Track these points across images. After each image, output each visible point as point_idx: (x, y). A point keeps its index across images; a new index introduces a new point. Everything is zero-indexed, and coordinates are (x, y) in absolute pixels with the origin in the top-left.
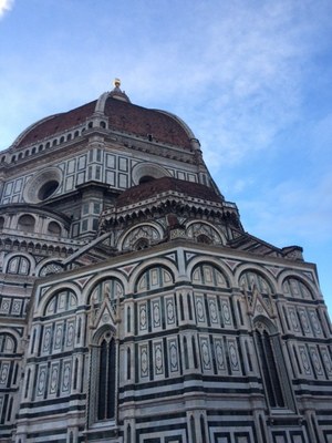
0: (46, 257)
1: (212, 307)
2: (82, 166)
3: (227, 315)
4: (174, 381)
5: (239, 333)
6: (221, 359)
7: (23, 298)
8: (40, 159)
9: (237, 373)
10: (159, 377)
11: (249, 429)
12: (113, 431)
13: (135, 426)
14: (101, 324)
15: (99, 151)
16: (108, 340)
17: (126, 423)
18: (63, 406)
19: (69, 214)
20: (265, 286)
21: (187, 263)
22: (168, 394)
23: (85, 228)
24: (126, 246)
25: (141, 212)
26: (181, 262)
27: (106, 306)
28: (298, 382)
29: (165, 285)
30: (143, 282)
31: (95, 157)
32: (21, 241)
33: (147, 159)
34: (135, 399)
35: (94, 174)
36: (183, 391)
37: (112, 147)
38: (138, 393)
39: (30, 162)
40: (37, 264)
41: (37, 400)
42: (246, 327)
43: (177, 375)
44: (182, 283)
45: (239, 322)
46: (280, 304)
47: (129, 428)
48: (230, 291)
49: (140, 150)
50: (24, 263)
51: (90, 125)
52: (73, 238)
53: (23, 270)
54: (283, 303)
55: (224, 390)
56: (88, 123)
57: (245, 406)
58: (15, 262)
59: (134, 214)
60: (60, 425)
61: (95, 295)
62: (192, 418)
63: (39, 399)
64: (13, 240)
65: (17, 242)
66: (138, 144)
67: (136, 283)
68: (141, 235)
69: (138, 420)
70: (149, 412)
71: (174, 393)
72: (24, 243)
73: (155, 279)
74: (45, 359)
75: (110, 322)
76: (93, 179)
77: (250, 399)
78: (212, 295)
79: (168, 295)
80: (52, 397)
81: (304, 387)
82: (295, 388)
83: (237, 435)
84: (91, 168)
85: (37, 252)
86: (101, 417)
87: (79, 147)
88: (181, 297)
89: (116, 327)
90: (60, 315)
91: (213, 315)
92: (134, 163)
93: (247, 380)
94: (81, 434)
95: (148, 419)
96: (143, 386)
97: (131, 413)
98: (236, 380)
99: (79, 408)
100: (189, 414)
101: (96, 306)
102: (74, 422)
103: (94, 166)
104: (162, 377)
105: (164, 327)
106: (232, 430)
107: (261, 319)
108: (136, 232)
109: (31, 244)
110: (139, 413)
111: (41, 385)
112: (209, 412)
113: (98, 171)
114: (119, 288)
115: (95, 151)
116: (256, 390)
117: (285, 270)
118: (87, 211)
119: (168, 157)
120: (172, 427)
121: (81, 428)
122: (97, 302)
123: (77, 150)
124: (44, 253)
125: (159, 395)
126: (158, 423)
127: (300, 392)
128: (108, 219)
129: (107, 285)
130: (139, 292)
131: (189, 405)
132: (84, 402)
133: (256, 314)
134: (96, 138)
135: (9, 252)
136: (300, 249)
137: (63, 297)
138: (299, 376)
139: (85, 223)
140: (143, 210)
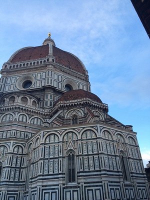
0: (33, 116)
1: (108, 147)
2: (44, 77)
3: (112, 150)
4: (97, 171)
5: (116, 156)
6: (111, 165)
7: (25, 132)
8: (24, 70)
9: (116, 170)
10: (92, 169)
11: (119, 187)
12: (76, 186)
13: (84, 185)
14: (69, 149)
15: (52, 72)
16: (71, 154)
17: (81, 184)
18: (56, 176)
19: (39, 97)
20: (122, 140)
21: (101, 130)
22: (95, 175)
23: (46, 105)
24: (68, 117)
25: (75, 104)
26: (99, 130)
27: (70, 142)
28: (132, 173)
29: (93, 138)
30: (84, 135)
31: (50, 74)
32: (24, 108)
33: (69, 77)
34: (84, 176)
35: (50, 82)
36: (101, 175)
37: (56, 70)
38: (84, 174)
39: (19, 70)
40: (29, 118)
41: (45, 174)
42: (118, 154)
43: (98, 169)
44: (100, 138)
45: (116, 152)
46: (127, 147)
47: (82, 185)
48: (113, 141)
49: (66, 73)
50: (25, 117)
51: (48, 60)
52: (40, 108)
53: (24, 120)
54: (128, 146)
55: (112, 175)
56: (47, 58)
57: (118, 180)
58: (21, 117)
59: (72, 105)
60: (55, 183)
61: (66, 137)
62: (104, 183)
63: (46, 173)
64: (21, 108)
65: (22, 109)
66: (66, 70)
67: (82, 135)
68: (74, 113)
69: (85, 183)
70: (88, 180)
71: (97, 175)
72: (25, 109)
73: (89, 135)
74: (47, 159)
75: (72, 148)
76: (49, 84)
77: (119, 178)
78: (108, 142)
79: (94, 141)
80: (51, 173)
81: (134, 175)
82: (131, 175)
83: (116, 189)
84: (48, 79)
85: (29, 113)
86: (70, 181)
87: (42, 68)
88: (99, 143)
89: (75, 150)
90: (52, 143)
91: (108, 149)
92: (64, 78)
93: (118, 172)
94: (64, 186)
95: (89, 183)
96: (86, 172)
97: (83, 180)
98: (115, 172)
99: (62, 178)
100: (103, 182)
101: (66, 142)
102: (61, 182)
103: (50, 79)
104: (93, 169)
105: (88, 153)
106: (115, 187)
107: (121, 151)
108: (72, 112)
109: (28, 110)
110: (85, 181)
111: (46, 169)
112: (109, 182)
113: (51, 81)
114: (75, 136)
115: (50, 71)
116: (121, 175)
117: (129, 134)
118: (47, 98)
119: (76, 77)
120: (97, 186)
121: (64, 185)
122: (67, 140)
123: (41, 69)
124: (32, 114)
125: (92, 175)
126: (92, 184)
127: (132, 176)
128: (62, 105)
129: (70, 135)
130: (83, 139)
131: (103, 179)
132: (64, 176)
133: (120, 150)
134: (50, 66)
135: (19, 112)
136: (132, 126)
137: (52, 136)
138: (132, 171)
139: (47, 103)
140: (76, 104)
